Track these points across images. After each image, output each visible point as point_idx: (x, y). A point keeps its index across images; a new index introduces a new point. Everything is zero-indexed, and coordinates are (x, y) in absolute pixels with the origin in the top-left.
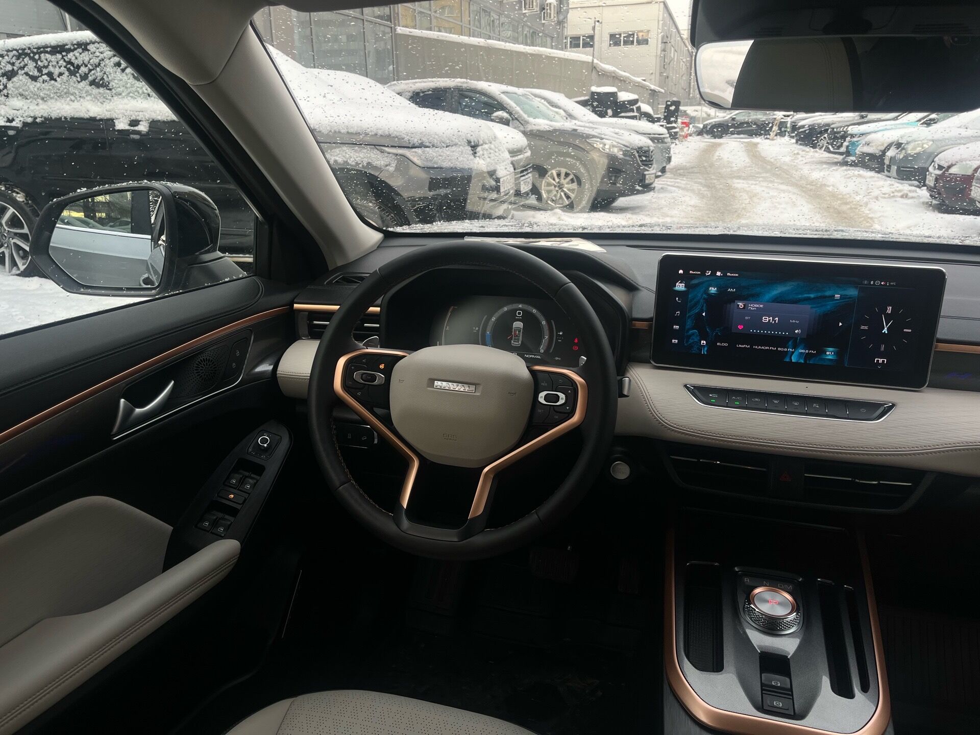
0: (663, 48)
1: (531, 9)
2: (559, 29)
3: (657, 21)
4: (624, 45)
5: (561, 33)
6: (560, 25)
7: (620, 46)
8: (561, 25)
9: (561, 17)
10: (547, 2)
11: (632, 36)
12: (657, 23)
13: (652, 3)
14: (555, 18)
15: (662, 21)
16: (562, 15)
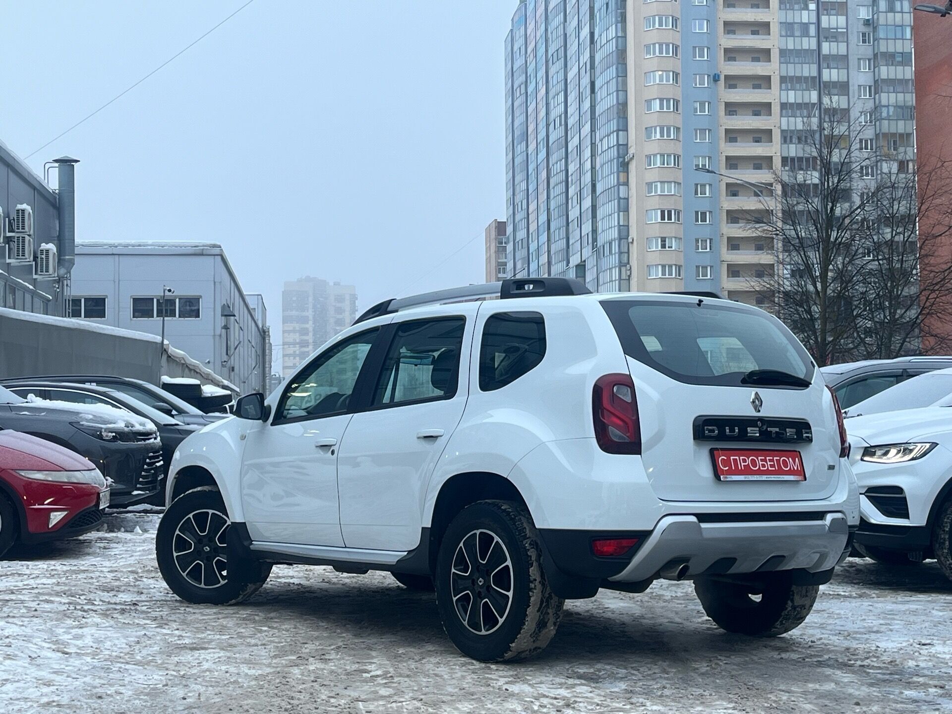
0: (223, 325)
1: (20, 257)
2: (58, 288)
3: (212, 283)
4: (157, 316)
5: (60, 294)
6: (59, 282)
7: (153, 317)
8: (61, 283)
9: (62, 271)
10: (42, 248)
11: (172, 302)
12: (213, 286)
13: (202, 255)
14: (55, 272)
15: (220, 282)
16: (63, 267)
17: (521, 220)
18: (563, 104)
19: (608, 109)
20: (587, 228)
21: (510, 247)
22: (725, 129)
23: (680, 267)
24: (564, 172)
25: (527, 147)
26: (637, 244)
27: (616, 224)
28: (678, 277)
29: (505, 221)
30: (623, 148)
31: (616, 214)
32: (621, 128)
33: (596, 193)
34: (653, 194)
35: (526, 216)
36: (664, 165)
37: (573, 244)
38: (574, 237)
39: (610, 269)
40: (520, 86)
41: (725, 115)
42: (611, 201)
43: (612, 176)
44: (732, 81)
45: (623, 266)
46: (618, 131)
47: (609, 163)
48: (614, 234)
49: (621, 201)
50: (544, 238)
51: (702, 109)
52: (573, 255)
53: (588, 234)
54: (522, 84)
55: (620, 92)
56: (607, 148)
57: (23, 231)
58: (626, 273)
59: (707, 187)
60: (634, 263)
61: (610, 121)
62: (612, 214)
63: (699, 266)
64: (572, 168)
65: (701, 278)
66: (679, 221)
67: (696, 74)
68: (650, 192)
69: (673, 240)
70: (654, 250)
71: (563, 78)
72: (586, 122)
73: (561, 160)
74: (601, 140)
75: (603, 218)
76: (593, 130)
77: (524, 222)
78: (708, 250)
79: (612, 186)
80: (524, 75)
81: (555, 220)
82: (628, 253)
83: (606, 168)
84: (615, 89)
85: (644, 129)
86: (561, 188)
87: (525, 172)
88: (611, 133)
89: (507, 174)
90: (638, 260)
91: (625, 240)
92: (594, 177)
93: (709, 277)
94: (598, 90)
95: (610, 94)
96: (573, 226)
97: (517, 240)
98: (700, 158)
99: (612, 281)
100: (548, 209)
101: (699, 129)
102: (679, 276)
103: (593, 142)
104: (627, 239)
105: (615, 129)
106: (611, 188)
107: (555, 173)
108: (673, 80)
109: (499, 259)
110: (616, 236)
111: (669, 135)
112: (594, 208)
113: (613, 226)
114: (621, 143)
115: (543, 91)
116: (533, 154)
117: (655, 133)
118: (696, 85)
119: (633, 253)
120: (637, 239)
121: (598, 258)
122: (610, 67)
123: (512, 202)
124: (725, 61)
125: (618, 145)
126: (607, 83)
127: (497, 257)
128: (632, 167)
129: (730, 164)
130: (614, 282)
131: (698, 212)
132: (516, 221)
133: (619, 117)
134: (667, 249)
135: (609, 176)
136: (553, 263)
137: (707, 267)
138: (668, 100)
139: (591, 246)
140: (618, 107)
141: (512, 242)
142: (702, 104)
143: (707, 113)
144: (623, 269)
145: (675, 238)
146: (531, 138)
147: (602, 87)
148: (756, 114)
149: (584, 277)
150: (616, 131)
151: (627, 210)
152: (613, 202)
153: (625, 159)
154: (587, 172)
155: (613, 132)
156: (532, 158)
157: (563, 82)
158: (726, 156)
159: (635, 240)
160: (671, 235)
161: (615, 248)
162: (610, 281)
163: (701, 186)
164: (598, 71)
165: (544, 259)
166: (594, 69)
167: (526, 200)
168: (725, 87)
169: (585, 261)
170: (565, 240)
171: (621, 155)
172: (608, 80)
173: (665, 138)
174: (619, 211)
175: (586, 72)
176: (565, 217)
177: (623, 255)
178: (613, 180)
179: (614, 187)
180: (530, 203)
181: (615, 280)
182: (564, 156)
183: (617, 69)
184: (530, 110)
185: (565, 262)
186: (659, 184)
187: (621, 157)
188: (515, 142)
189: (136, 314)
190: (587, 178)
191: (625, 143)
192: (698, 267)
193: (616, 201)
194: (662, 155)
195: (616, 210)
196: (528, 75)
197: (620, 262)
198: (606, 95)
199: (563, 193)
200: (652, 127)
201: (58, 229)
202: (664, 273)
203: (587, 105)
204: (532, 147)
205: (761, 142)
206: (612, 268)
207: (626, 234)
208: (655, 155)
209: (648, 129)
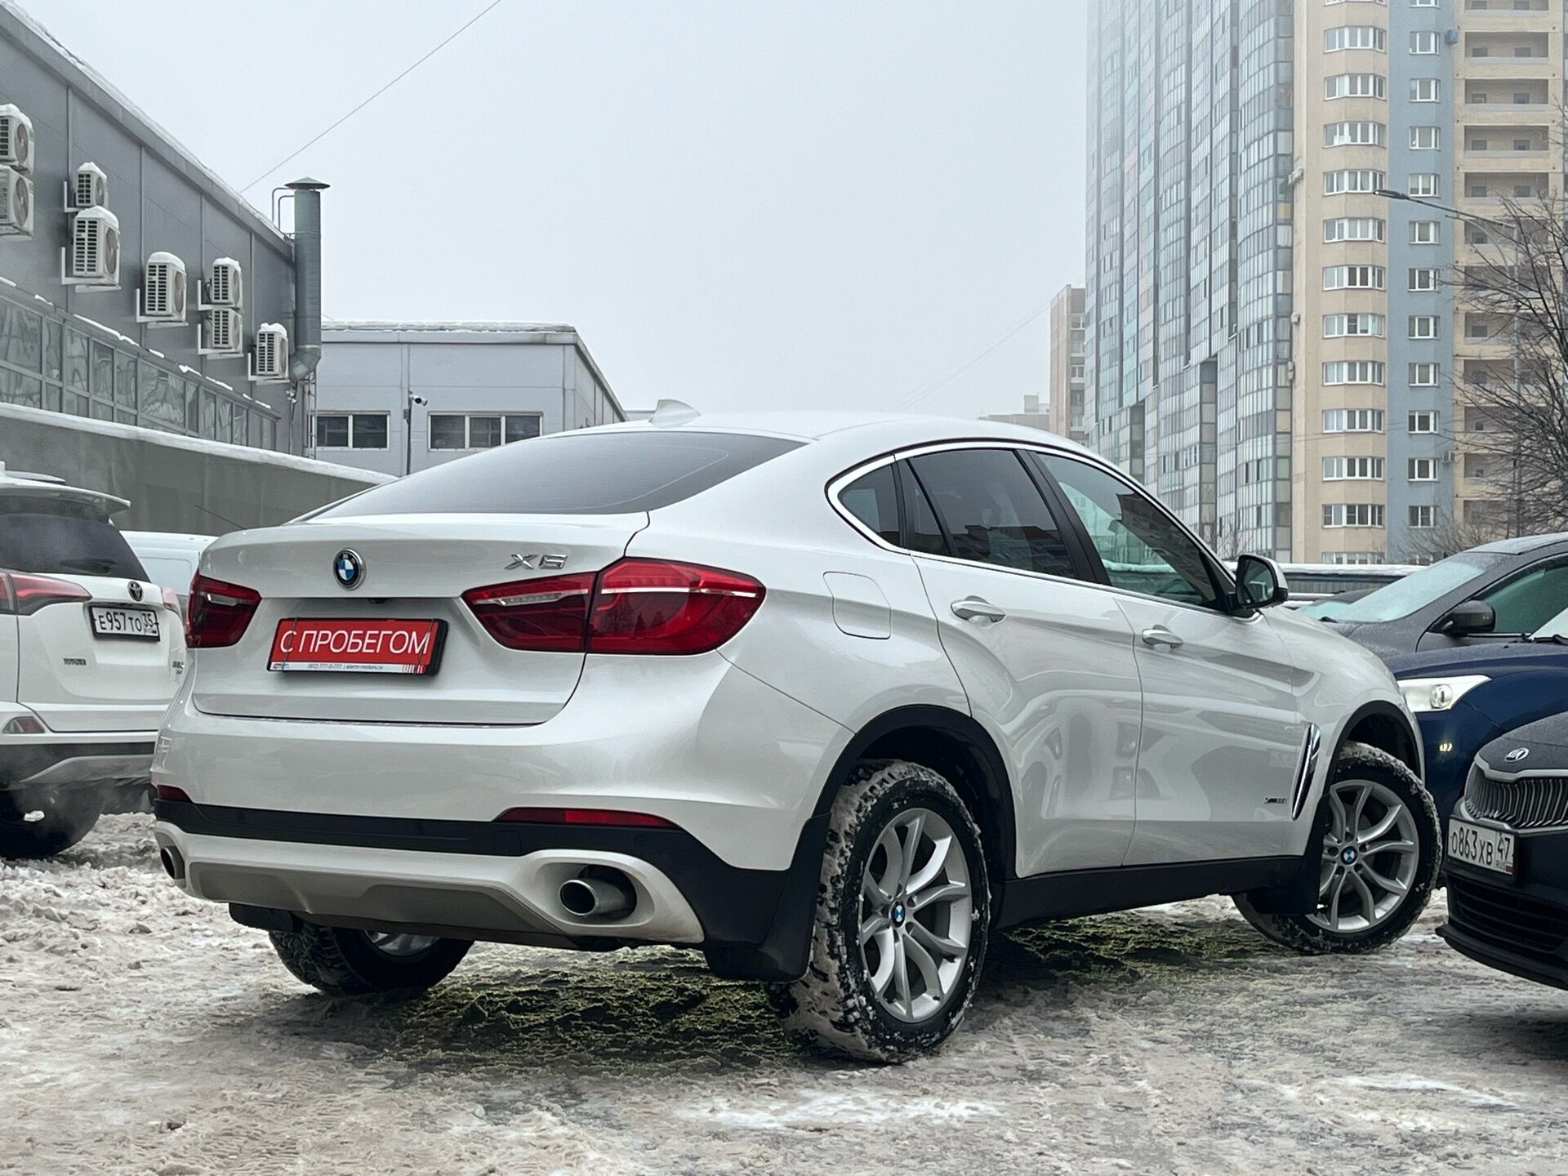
1: (221, 345)
2: (294, 397)
3: (561, 390)
4: (471, 446)
5: (298, 409)
6: (295, 388)
7: (464, 447)
8: (299, 389)
9: (300, 370)
10: (261, 331)
11: (495, 422)
12: (562, 396)
13: (545, 344)
14: (284, 370)
15: (574, 390)
16: (303, 363)
17: (1110, 286)
18: (1183, 86)
19: (1259, 94)
20: (1221, 298)
21: (1090, 332)
22: (1466, 127)
23: (1381, 365)
24: (1183, 203)
25: (1122, 160)
26: (1307, 325)
27: (1271, 291)
28: (1376, 383)
29: (1083, 286)
30: (1284, 161)
31: (1271, 275)
32: (1282, 125)
33: (1237, 239)
34: (1336, 240)
35: (1118, 279)
36: (1356, 189)
37: (1197, 326)
38: (1200, 312)
39: (1258, 368)
40: (1112, 57)
41: (1466, 102)
42: (1262, 252)
43: (1265, 209)
44: (1479, 44)
45: (1282, 364)
46: (1276, 131)
47: (1260, 186)
48: (1267, 308)
49: (1280, 251)
50: (1147, 316)
51: (1425, 93)
52: (1196, 345)
53: (1222, 309)
54: (1116, 52)
55: (1280, 64)
56: (1256, 161)
57: (225, 301)
58: (1286, 375)
59: (1432, 227)
60: (1300, 358)
61: (1263, 114)
62: (1263, 274)
63: (1415, 364)
64: (1197, 196)
65: (1417, 384)
66: (1380, 285)
67: (1416, 32)
68: (1330, 236)
69: (1370, 318)
70: (1336, 335)
71: (1184, 41)
72: (1223, 117)
73: (1178, 183)
74: (1247, 147)
75: (1248, 282)
76: (1233, 131)
77: (1114, 292)
78: (1431, 336)
79: (1265, 225)
80: (1119, 38)
81: (1166, 284)
82: (1291, 341)
83: (1255, 198)
84: (1272, 59)
85: (1322, 128)
86: (1176, 232)
87: (1119, 203)
88: (1264, 135)
89: (1087, 207)
90: (1308, 354)
91: (1286, 319)
92: (1233, 212)
93: (1432, 382)
94: (1244, 61)
95: (1263, 69)
96: (1198, 295)
97: (1103, 318)
98: (1420, 177)
99: (1262, 390)
100: (1156, 267)
101: (1420, 128)
102: (1380, 382)
103: (1234, 150)
104: (1289, 316)
105: (1271, 129)
106: (1262, 229)
107: (1168, 205)
108: (1374, 42)
109: (1072, 352)
110: (1271, 312)
111: (1365, 137)
112: (1233, 264)
113: (1265, 294)
114: (1279, 152)
115: (1150, 66)
116: (1132, 173)
117: (1342, 133)
118: (1415, 50)
119: (1298, 342)
120: (1306, 320)
121: (1238, 350)
122: (1264, 21)
123: (1096, 256)
124: (1466, 8)
125: (1277, 155)
126: (1260, 47)
127: (1070, 350)
128: (1301, 193)
129: (1473, 188)
130: (1264, 392)
131: (1414, 270)
132: (1102, 287)
133: (1279, 107)
134: (1359, 334)
135: (1260, 210)
136: (1163, 359)
137: (1428, 366)
138: (1365, 78)
139: (1226, 330)
140: (1277, 92)
141: (1093, 326)
142: (1425, 85)
143: (1433, 98)
144: (1282, 369)
145: (1373, 315)
146: (1130, 144)
147: (1250, 56)
148: (1522, 100)
149: (1215, 382)
150: (1273, 131)
151: (1289, 267)
152: (1265, 254)
153: (1287, 181)
154: (1222, 202)
155: (1269, 133)
156: (1130, 179)
157: (1184, 48)
158: (1466, 174)
159: (1303, 318)
160: (1366, 311)
161: (1268, 332)
162: (1258, 390)
163: (1420, 224)
164: (1244, 29)
165: (1147, 352)
166: (1237, 25)
167: (1118, 252)
168: (1466, 55)
169: (1216, 355)
170: (1183, 319)
171: (1281, 172)
172: (1261, 43)
173: (1359, 142)
174: (1276, 269)
175: (1223, 32)
176: (1183, 280)
177: (1281, 344)
178: (1266, 216)
179: (1268, 227)
180: (1125, 256)
181: (1267, 389)
182: (1184, 174)
183: (1276, 24)
184: (1129, 96)
185: (1182, 357)
186: (1346, 223)
187: (1281, 177)
188: (1102, 151)
189: (437, 442)
190: (1223, 213)
191: (1289, 152)
192: (1412, 366)
193: (1271, 252)
194: (1353, 173)
195: (1271, 268)
196: (1127, 37)
197: (1276, 357)
198: (1257, 70)
199: (1181, 239)
200: (1336, 124)
201: (294, 299)
202: (1352, 377)
203: (1224, 86)
204: (1130, 161)
205: (1528, 149)
206: (1262, 366)
207: (1289, 309)
208: (1340, 173)
209: (1329, 128)
